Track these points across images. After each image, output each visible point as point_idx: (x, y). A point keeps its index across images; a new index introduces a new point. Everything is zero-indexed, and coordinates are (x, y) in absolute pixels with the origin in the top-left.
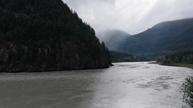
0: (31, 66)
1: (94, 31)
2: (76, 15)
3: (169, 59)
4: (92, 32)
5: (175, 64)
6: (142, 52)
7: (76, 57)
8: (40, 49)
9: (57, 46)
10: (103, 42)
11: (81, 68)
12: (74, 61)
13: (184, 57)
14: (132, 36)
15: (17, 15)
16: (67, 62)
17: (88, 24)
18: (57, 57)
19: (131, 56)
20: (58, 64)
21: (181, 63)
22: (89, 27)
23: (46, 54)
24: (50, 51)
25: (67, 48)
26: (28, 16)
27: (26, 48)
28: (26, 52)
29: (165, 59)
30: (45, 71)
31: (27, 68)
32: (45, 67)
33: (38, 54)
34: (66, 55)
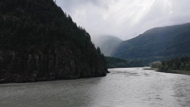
0: (19, 76)
1: (89, 36)
2: (70, 19)
3: (166, 66)
4: (88, 37)
5: (173, 71)
6: (134, 58)
7: (71, 64)
8: (30, 55)
9: (50, 51)
10: (98, 47)
11: (77, 77)
12: (69, 69)
13: (182, 64)
14: (124, 42)
15: (5, 18)
16: (61, 70)
17: (83, 28)
18: (50, 65)
19: (125, 61)
20: (51, 72)
21: (179, 70)
22: (84, 31)
23: (37, 61)
24: (42, 58)
25: (61, 54)
26: (18, 19)
27: (14, 54)
28: (13, 58)
29: (162, 66)
30: (36, 81)
31: (15, 78)
32: (36, 76)
33: (28, 62)
34: (60, 62)
